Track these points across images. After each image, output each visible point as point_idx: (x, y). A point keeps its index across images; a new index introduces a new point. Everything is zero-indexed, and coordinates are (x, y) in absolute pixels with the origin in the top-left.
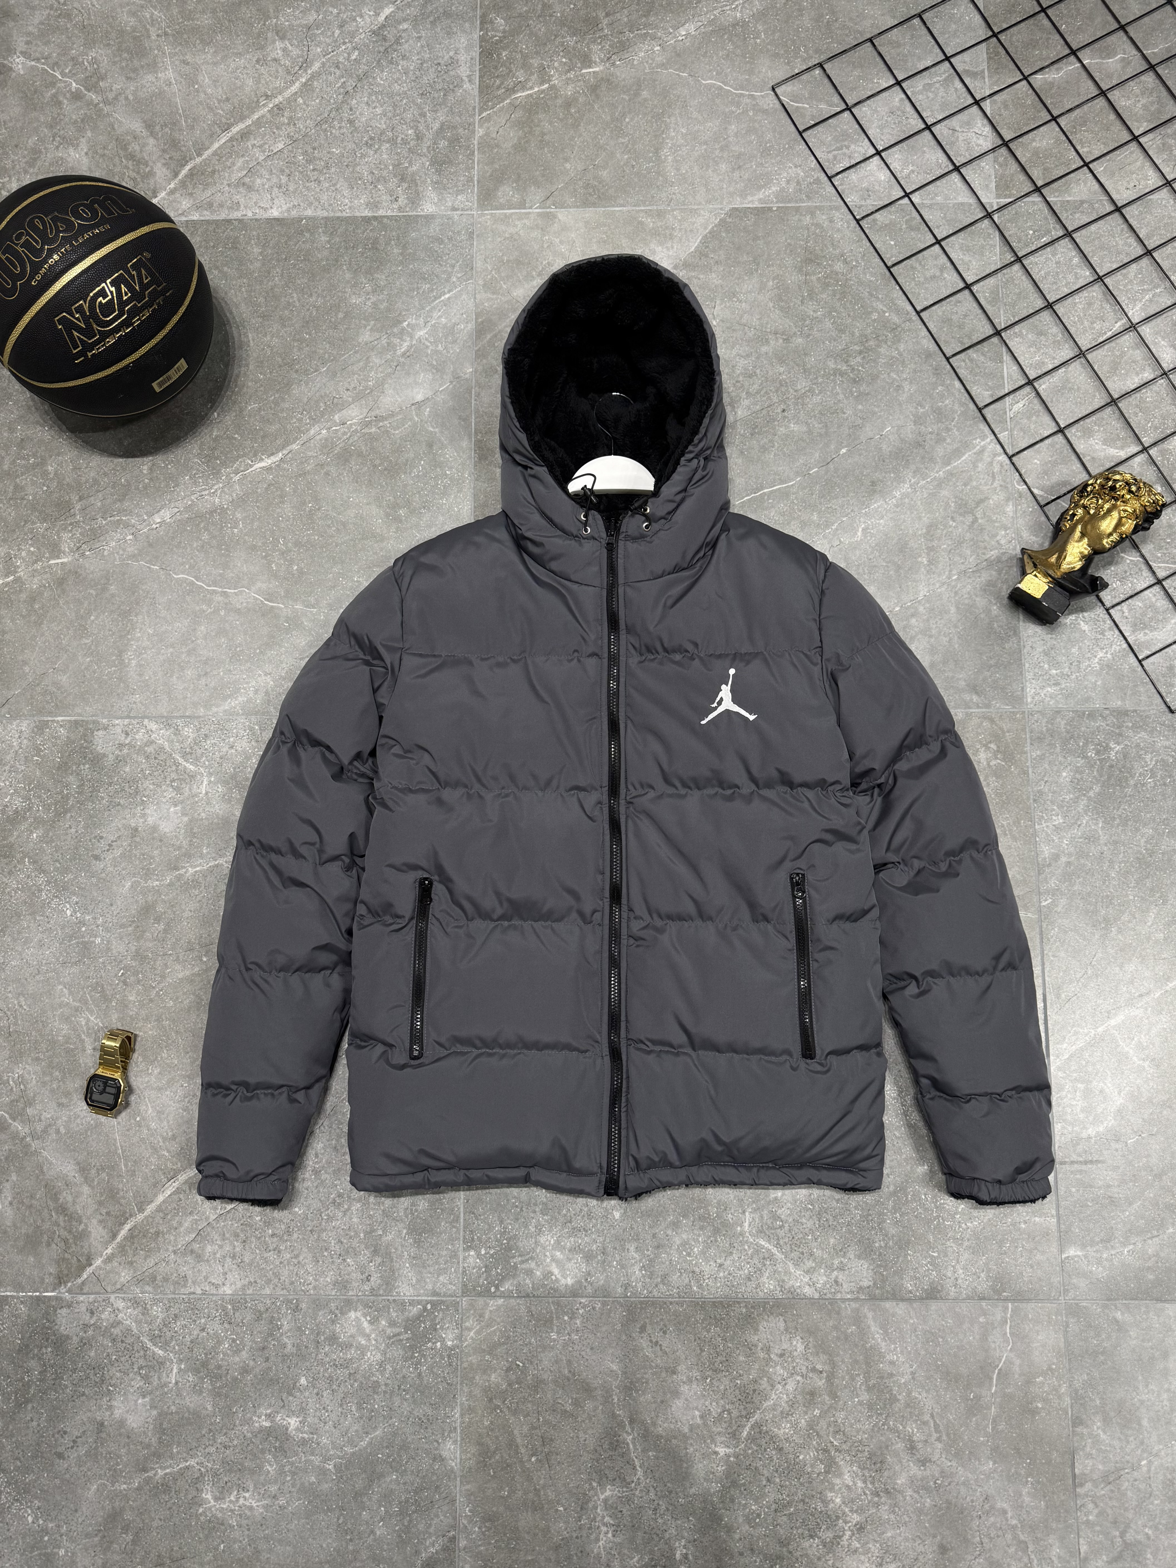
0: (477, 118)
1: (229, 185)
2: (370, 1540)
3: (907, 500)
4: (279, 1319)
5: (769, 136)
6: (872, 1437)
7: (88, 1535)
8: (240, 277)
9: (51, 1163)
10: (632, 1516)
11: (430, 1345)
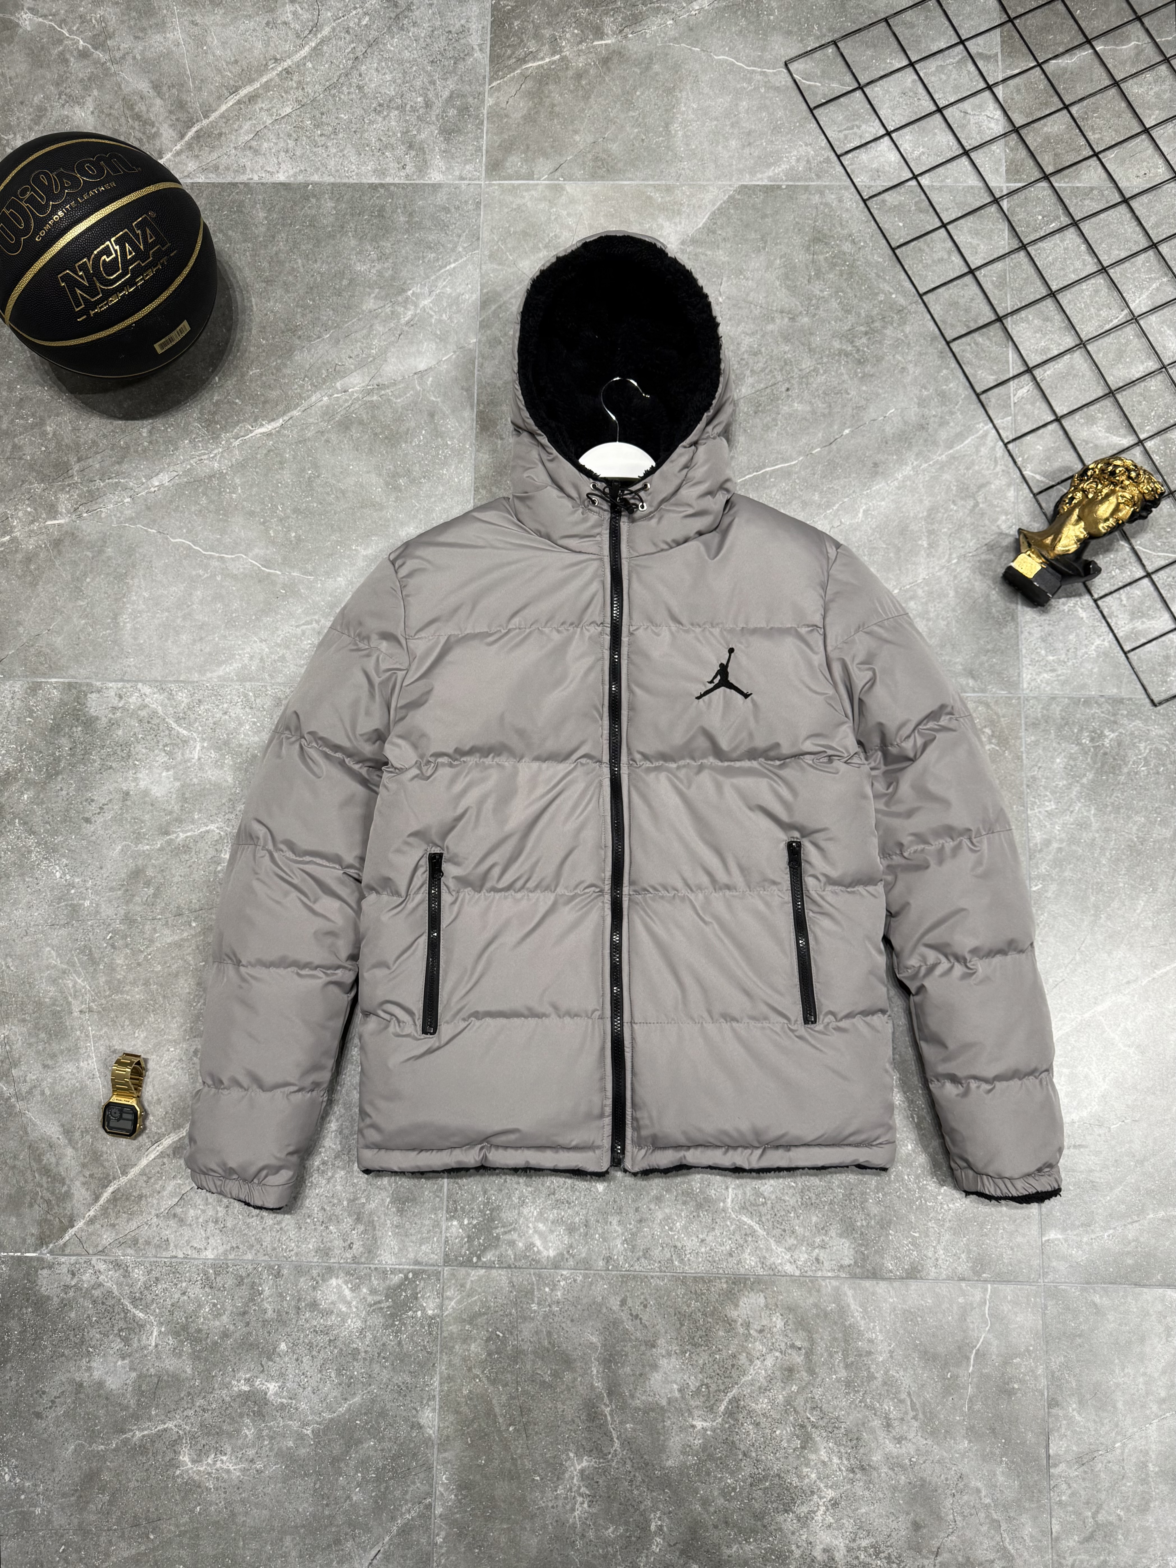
0: (487, 87)
1: (235, 148)
2: (346, 1506)
3: (908, 483)
4: (261, 1285)
5: (780, 114)
6: (848, 1414)
7: (64, 1495)
8: (245, 241)
9: (35, 1125)
10: (608, 1487)
11: (410, 1313)
